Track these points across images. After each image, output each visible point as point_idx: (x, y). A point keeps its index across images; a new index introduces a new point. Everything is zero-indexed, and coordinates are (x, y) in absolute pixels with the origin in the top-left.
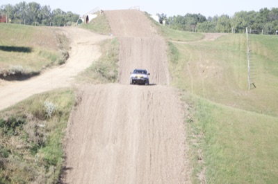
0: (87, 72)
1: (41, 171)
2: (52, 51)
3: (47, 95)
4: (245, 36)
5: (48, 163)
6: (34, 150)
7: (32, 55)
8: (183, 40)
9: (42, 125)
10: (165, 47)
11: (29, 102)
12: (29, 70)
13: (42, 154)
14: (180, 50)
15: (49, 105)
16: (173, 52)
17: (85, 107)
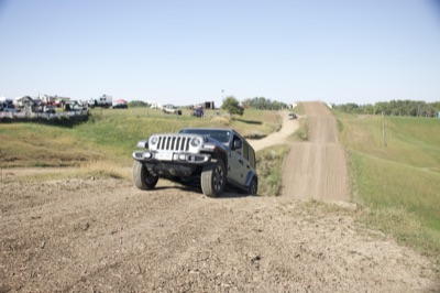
0: (292, 136)
1: (269, 187)
2: (273, 124)
3: (272, 148)
4: (381, 117)
5: (272, 183)
6: (266, 176)
7: (263, 126)
8: (345, 118)
9: (269, 163)
10: (335, 122)
11: (263, 151)
12: (261, 134)
13: (269, 178)
14: (344, 124)
15: (273, 153)
16: (340, 125)
17: (292, 153)
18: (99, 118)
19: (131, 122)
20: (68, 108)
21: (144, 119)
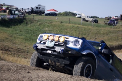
18: (32, 21)
19: (55, 26)
20: (11, 13)
21: (66, 24)
